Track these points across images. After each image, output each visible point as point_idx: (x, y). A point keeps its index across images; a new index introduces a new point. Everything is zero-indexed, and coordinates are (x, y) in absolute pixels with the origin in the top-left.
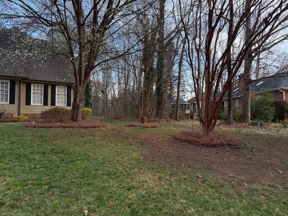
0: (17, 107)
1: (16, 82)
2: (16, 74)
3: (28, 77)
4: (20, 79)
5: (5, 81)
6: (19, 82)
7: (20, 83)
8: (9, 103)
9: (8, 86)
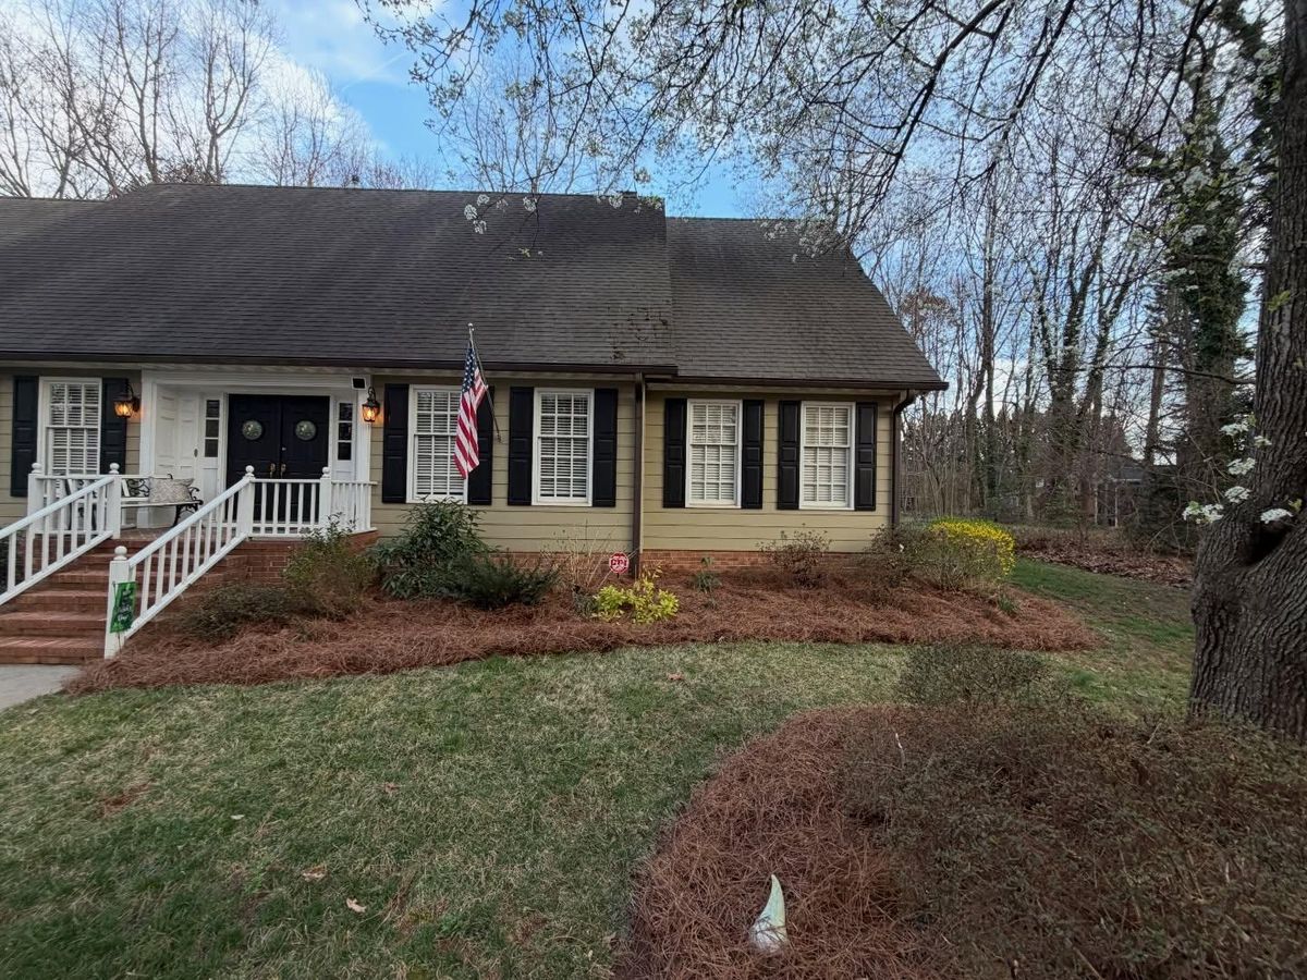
0: (625, 520)
1: (621, 396)
2: (618, 355)
3: (672, 362)
4: (639, 377)
5: (573, 393)
6: (632, 396)
7: (639, 398)
8: (590, 505)
9: (585, 419)
